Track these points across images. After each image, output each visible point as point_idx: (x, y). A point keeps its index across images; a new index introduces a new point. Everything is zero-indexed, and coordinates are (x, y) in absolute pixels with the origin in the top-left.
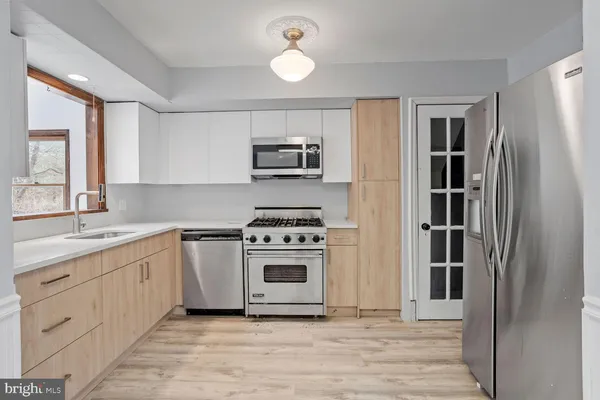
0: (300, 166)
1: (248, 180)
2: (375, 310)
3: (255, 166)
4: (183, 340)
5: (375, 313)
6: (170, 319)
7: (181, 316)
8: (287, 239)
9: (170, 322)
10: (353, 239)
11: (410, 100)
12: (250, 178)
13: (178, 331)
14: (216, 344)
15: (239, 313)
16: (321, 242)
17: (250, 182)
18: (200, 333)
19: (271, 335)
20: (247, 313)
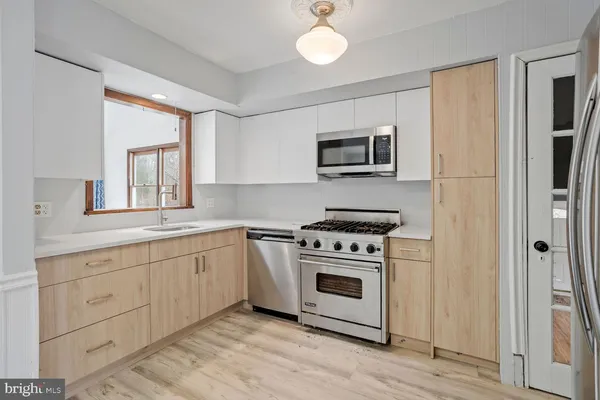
0: (367, 162)
1: (314, 179)
2: (458, 354)
3: (320, 164)
4: (233, 334)
5: (459, 358)
6: (238, 312)
7: (247, 310)
8: (338, 247)
9: (236, 315)
10: (425, 254)
11: (513, 57)
12: (317, 176)
13: (235, 324)
14: (256, 346)
15: (293, 318)
16: (376, 253)
17: (316, 181)
18: (251, 330)
19: (314, 351)
20: (299, 321)
